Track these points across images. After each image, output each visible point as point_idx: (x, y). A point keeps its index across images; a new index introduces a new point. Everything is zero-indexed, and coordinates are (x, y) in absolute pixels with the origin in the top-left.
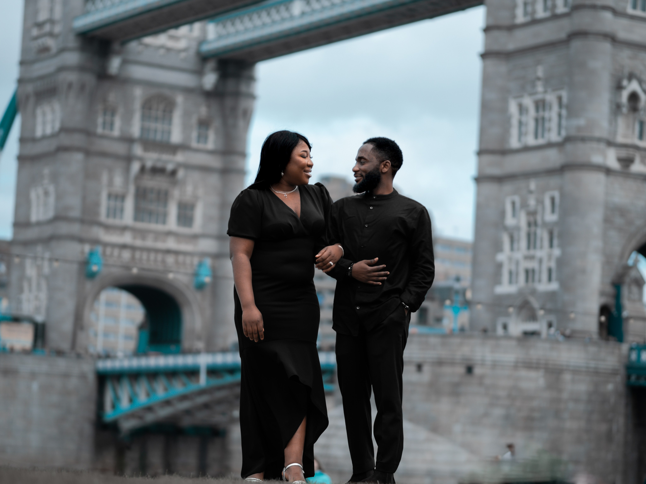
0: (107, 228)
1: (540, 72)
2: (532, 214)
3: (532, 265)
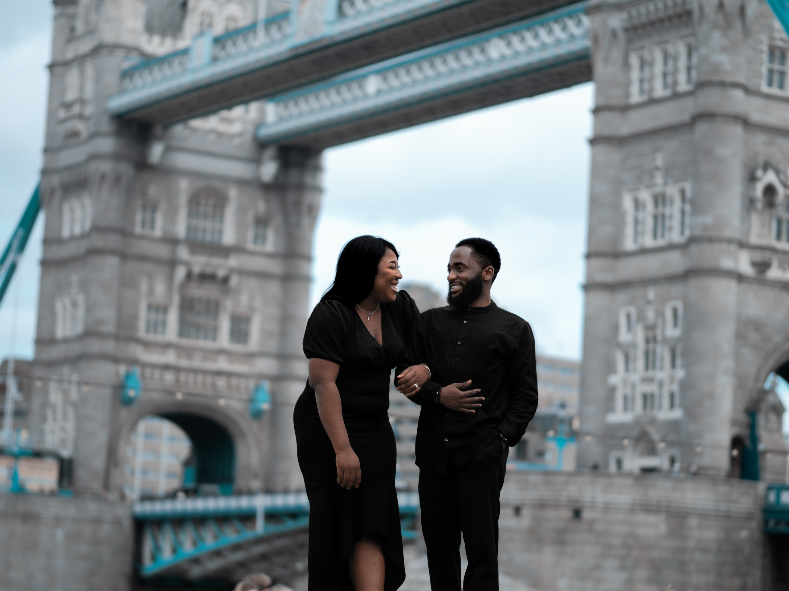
0: (147, 345)
1: (659, 160)
2: (650, 328)
3: (651, 388)
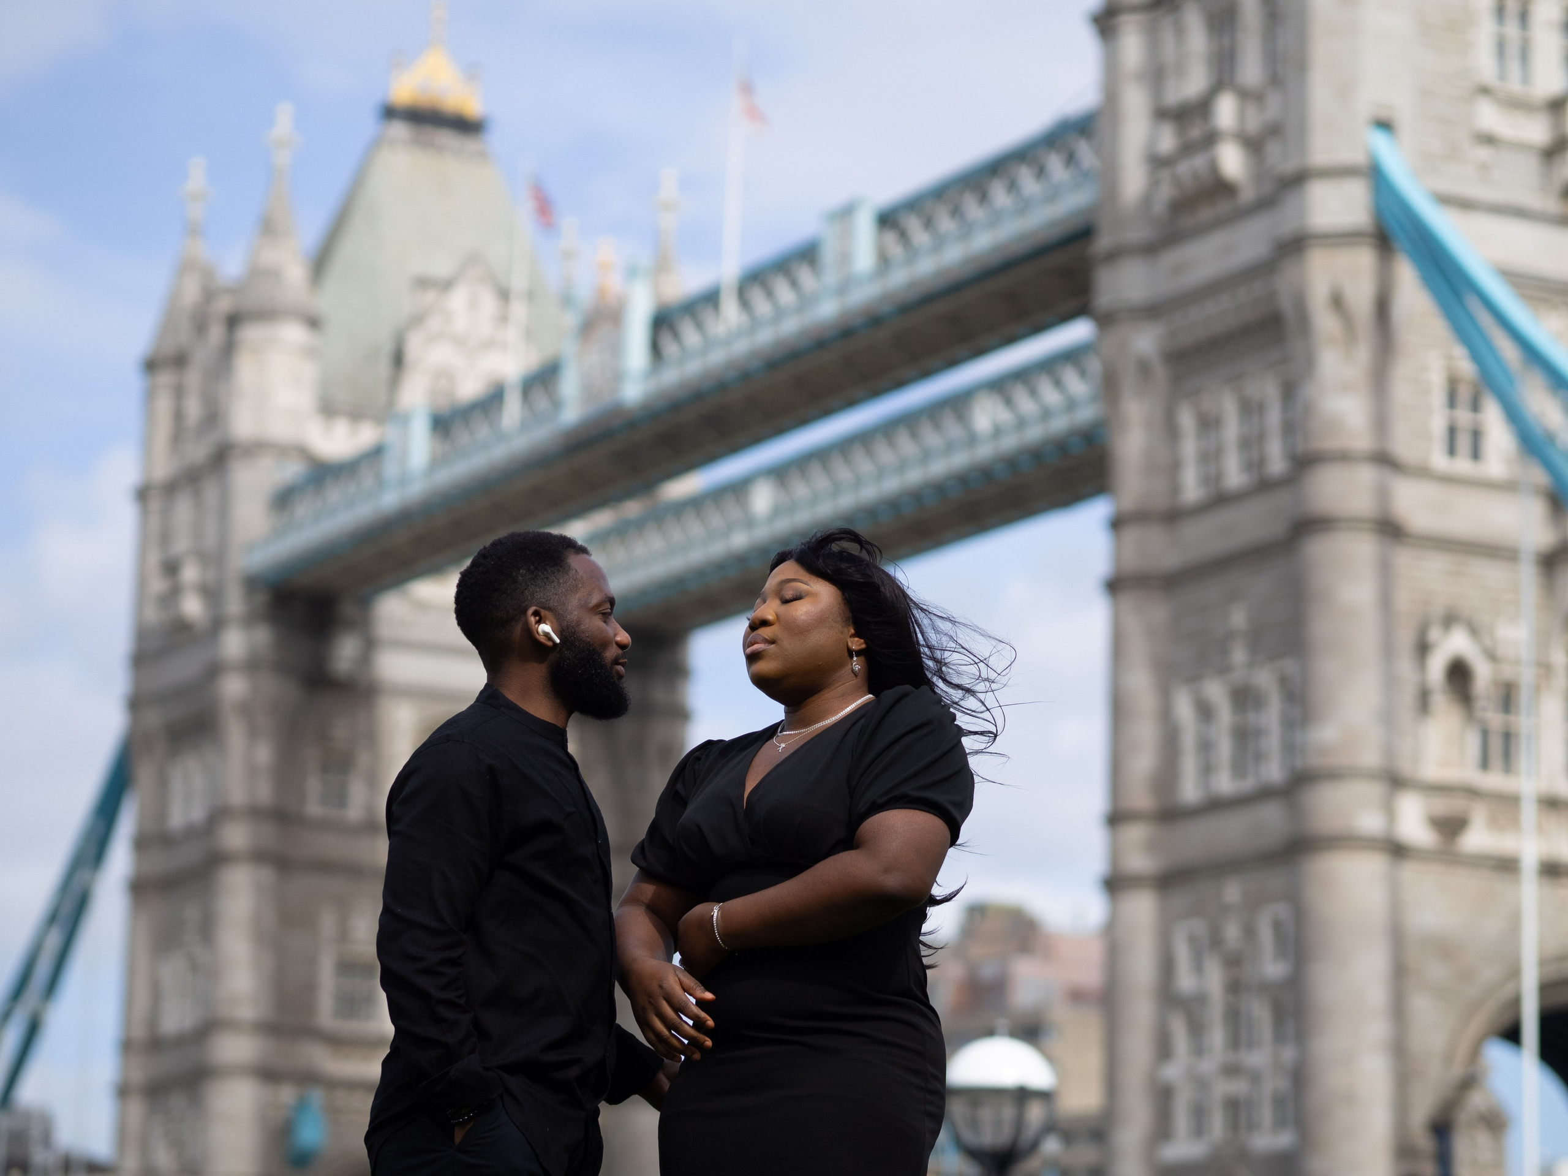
0: (335, 1042)
1: (1239, 618)
2: (1233, 961)
3: (1238, 1087)
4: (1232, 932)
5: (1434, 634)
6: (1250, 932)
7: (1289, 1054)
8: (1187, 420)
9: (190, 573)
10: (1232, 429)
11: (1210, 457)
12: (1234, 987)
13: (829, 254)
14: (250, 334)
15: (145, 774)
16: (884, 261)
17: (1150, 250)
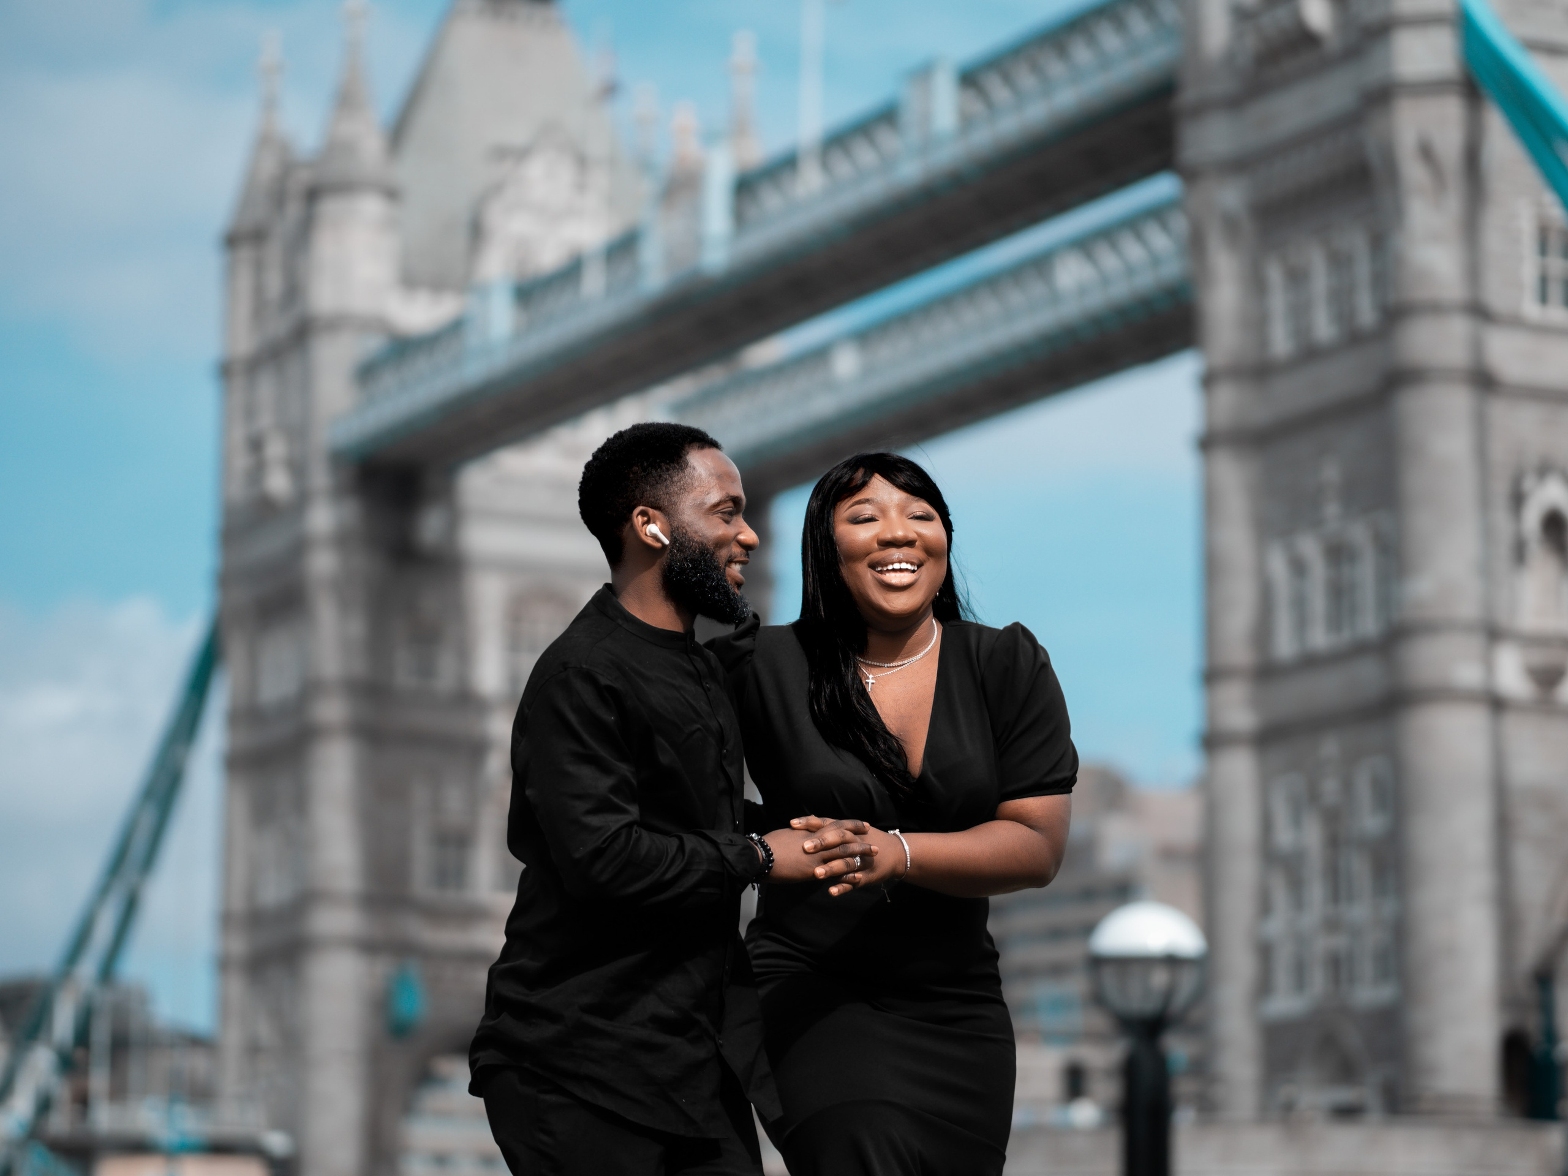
0: (436, 914)
1: (1331, 472)
2: (1333, 816)
3: (1339, 942)
4: (1330, 787)
5: (1529, 483)
6: (1348, 786)
7: (1389, 908)
8: (1275, 274)
9: (276, 449)
10: (1320, 281)
11: (1300, 313)
12: (1334, 842)
13: (910, 116)
14: (330, 208)
15: (236, 651)
16: (966, 122)
17: (1235, 103)
